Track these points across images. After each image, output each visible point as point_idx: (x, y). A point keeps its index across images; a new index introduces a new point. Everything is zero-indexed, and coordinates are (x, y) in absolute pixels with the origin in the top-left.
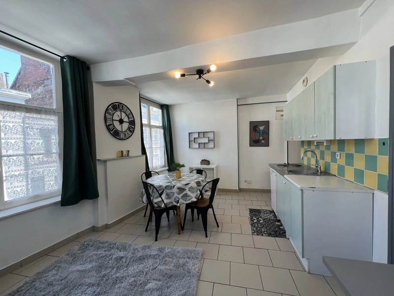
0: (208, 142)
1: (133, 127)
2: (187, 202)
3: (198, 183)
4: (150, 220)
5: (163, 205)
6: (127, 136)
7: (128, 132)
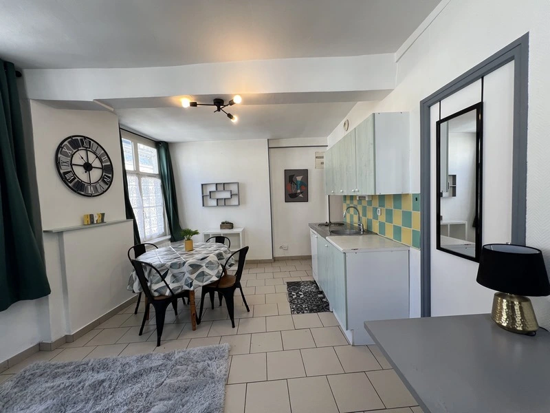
0: (230, 197)
1: (110, 176)
2: (205, 284)
3: (220, 256)
4: (146, 317)
5: (168, 291)
6: (99, 190)
7: (101, 183)
